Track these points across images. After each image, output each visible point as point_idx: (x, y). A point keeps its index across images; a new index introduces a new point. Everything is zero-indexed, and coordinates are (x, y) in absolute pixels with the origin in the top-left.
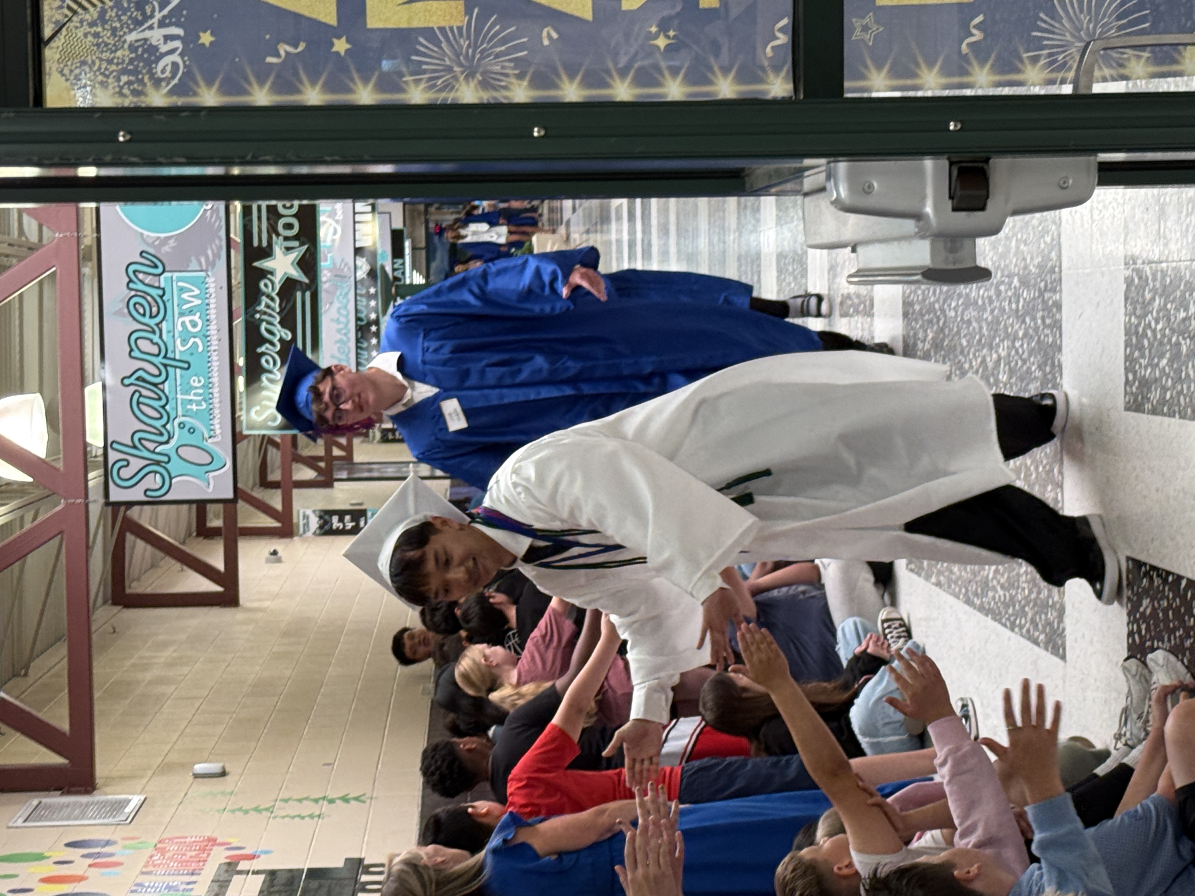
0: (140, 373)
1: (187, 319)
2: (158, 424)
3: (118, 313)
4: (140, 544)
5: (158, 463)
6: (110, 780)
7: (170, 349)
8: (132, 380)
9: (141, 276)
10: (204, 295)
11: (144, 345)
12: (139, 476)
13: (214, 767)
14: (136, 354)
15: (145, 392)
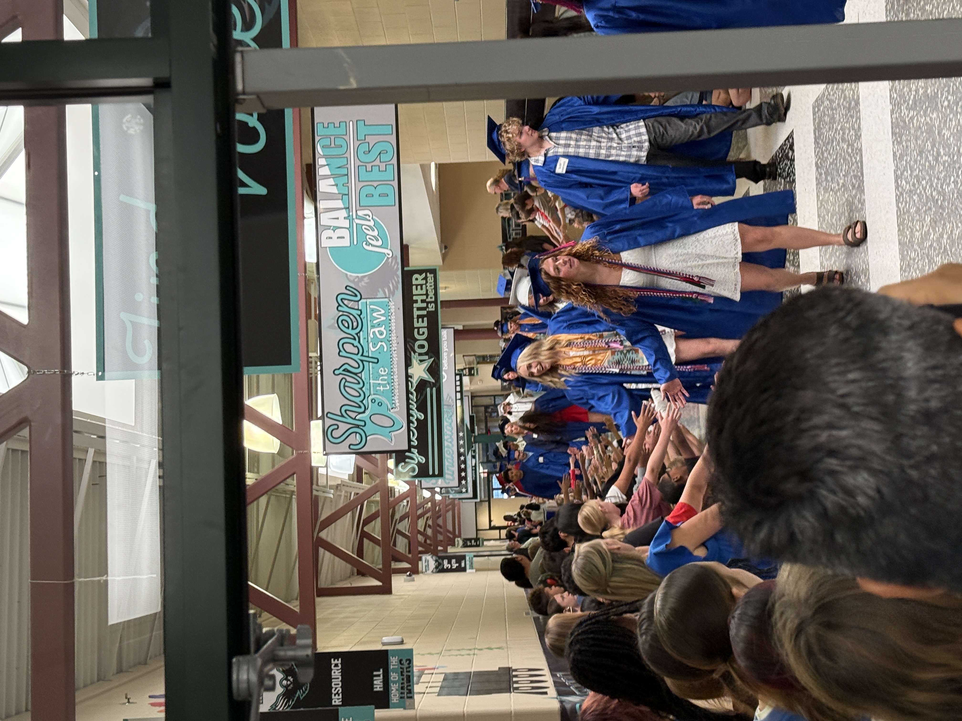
0: (346, 366)
1: (376, 330)
2: (358, 400)
3: (331, 327)
5: (358, 426)
7: (365, 350)
8: (340, 371)
9: (346, 302)
10: (387, 314)
11: (348, 347)
12: (346, 435)
13: (396, 638)
14: (343, 353)
15: (349, 379)
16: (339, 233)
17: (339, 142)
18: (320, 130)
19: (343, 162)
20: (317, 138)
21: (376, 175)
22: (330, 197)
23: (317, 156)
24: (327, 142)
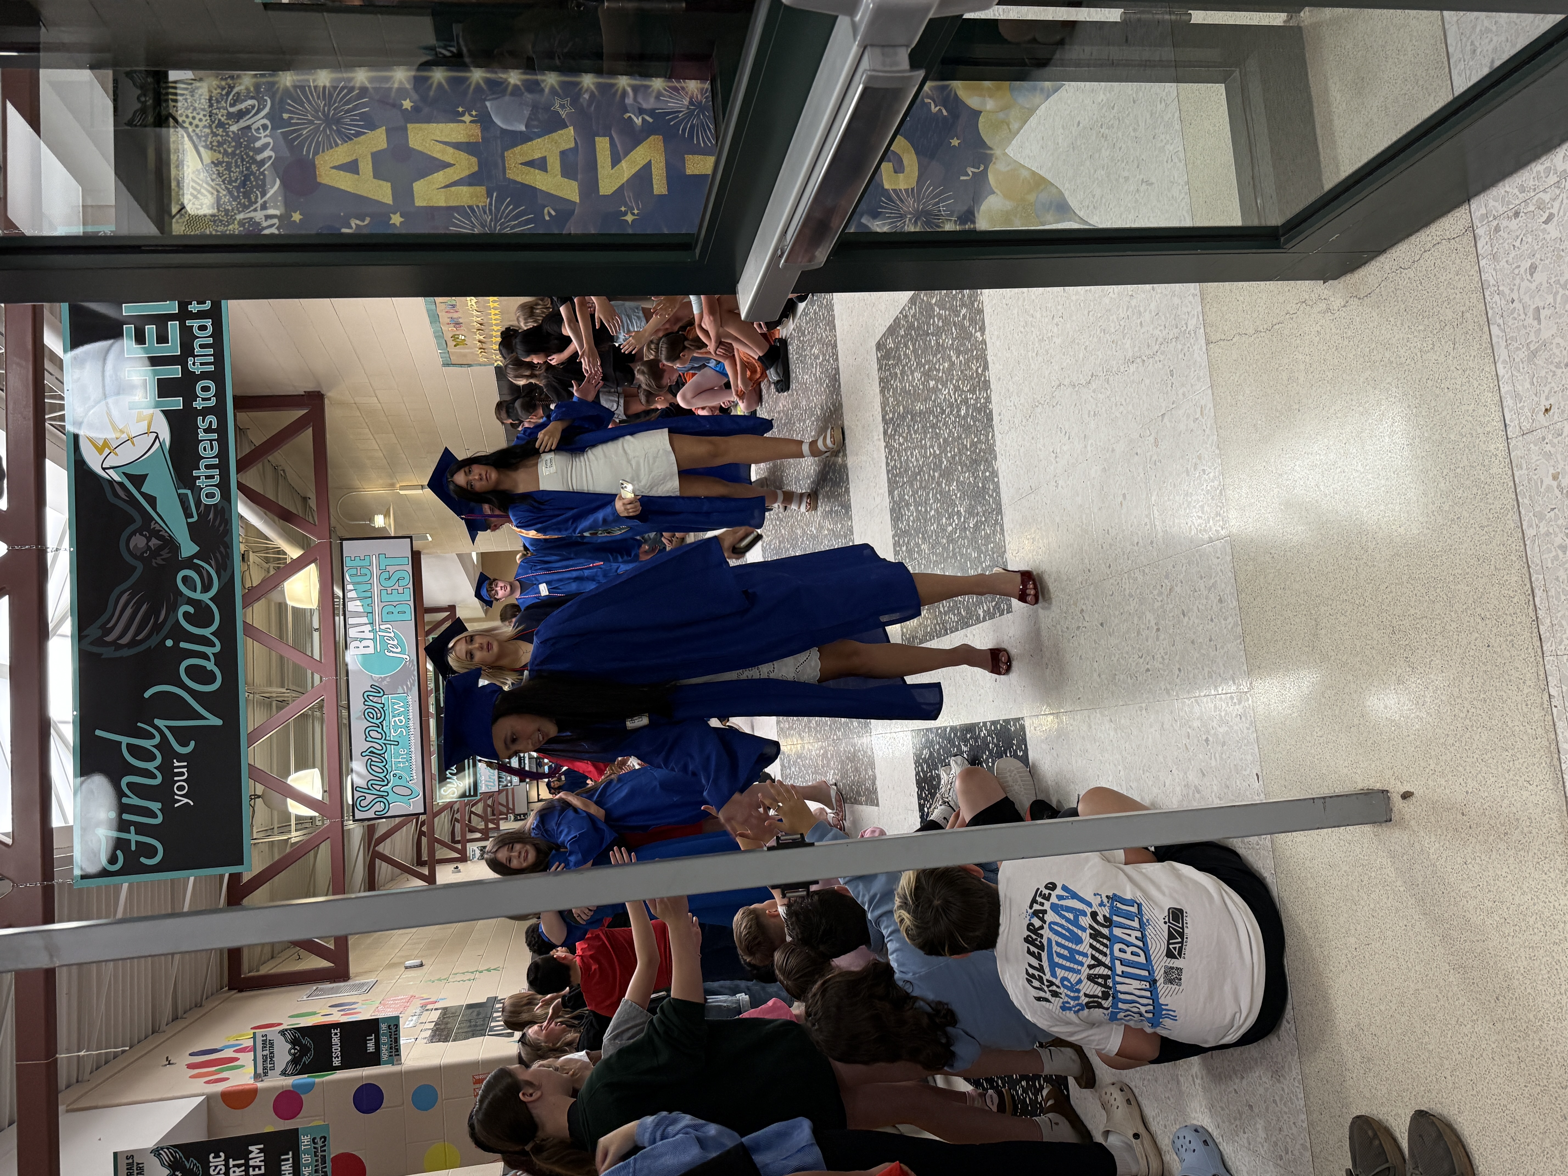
0: (372, 749)
1: (397, 719)
2: (381, 775)
3: (359, 718)
4: (384, 864)
5: (382, 797)
6: (358, 975)
7: (388, 735)
8: (367, 753)
9: (371, 698)
10: (406, 706)
11: (373, 734)
12: (371, 805)
13: (416, 962)
14: (369, 739)
15: (374, 759)
16: (365, 643)
17: (364, 571)
18: (348, 562)
19: (368, 587)
20: (345, 569)
21: (395, 597)
22: (357, 614)
23: (346, 583)
24: (354, 571)
